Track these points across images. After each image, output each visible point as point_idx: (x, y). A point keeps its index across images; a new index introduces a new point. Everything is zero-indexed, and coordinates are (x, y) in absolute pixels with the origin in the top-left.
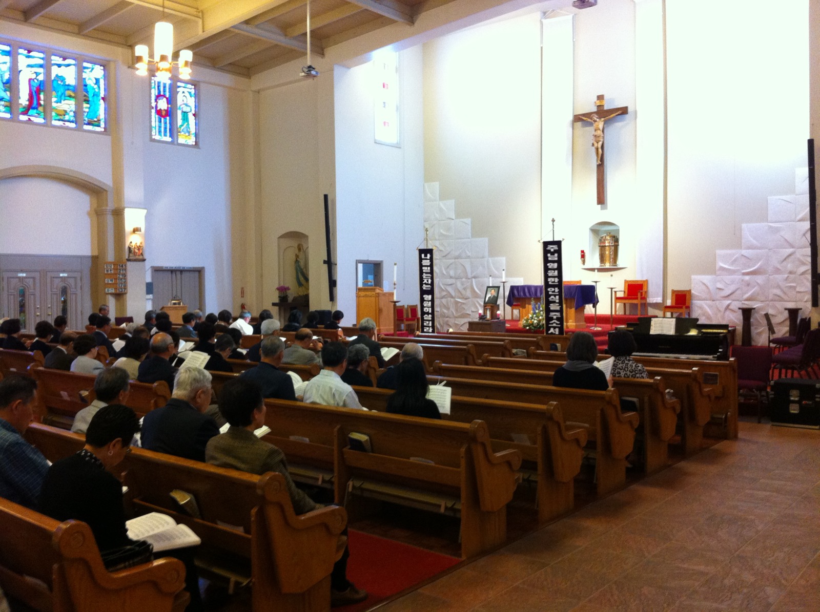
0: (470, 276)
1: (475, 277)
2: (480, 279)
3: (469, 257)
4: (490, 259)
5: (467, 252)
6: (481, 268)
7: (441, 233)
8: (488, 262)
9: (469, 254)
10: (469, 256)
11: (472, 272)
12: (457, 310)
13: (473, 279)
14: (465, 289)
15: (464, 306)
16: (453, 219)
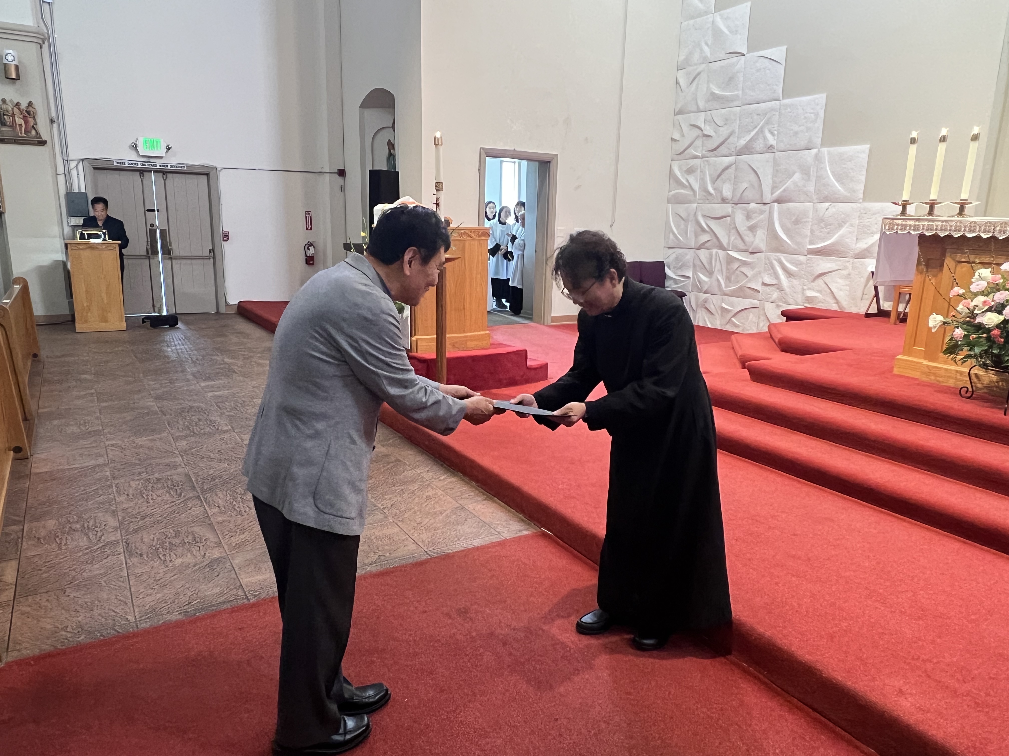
0: (768, 197)
1: (778, 201)
2: (791, 205)
3: (770, 149)
4: (825, 150)
5: (768, 135)
6: (797, 177)
7: (713, 94)
8: (817, 158)
9: (772, 141)
10: (771, 146)
11: (774, 188)
12: (728, 279)
13: (776, 204)
14: (752, 229)
15: (744, 269)
16: (743, 55)
